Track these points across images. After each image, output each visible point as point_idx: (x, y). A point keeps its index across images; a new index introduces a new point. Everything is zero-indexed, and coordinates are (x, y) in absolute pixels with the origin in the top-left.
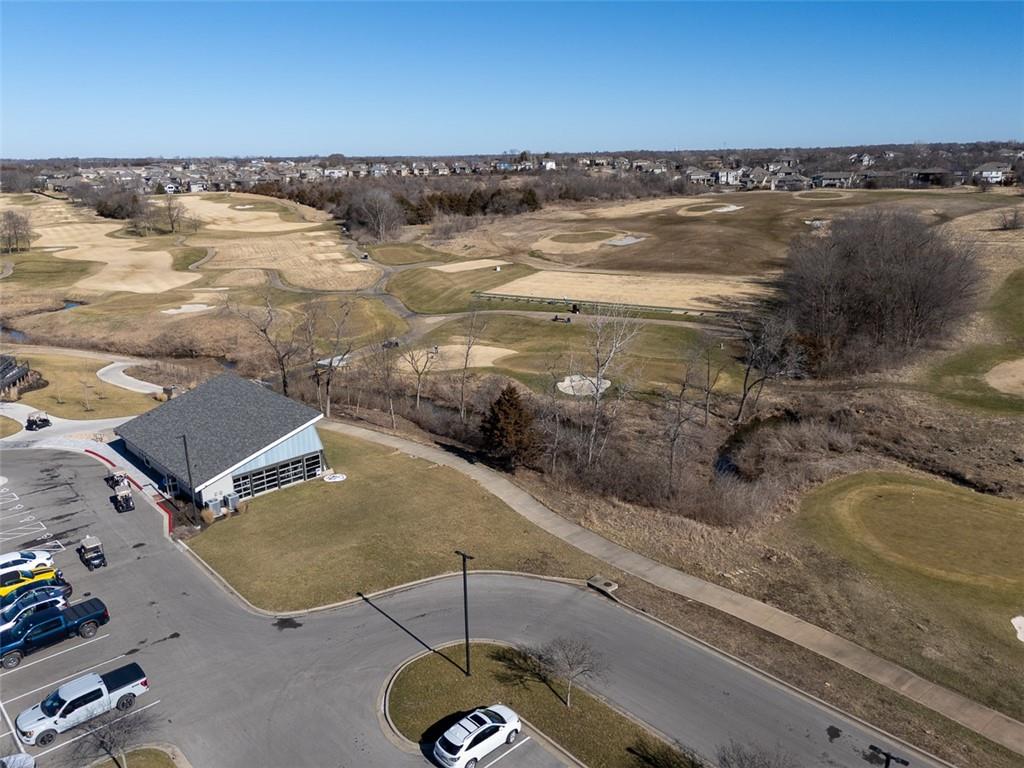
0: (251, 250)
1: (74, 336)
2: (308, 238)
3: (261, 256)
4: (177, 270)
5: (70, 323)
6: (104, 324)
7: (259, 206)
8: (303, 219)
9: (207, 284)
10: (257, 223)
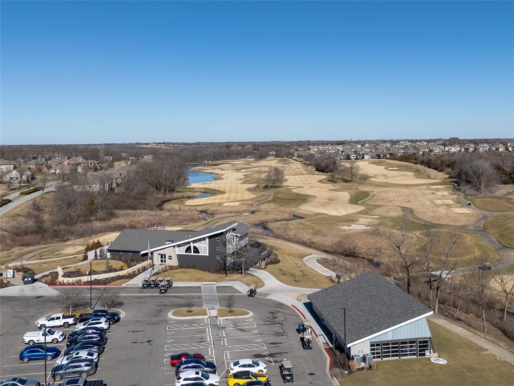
0: (395, 194)
1: (295, 236)
2: (431, 189)
3: (400, 198)
4: (352, 203)
5: (295, 228)
6: (311, 231)
7: (401, 168)
8: (429, 177)
9: (367, 213)
10: (400, 178)
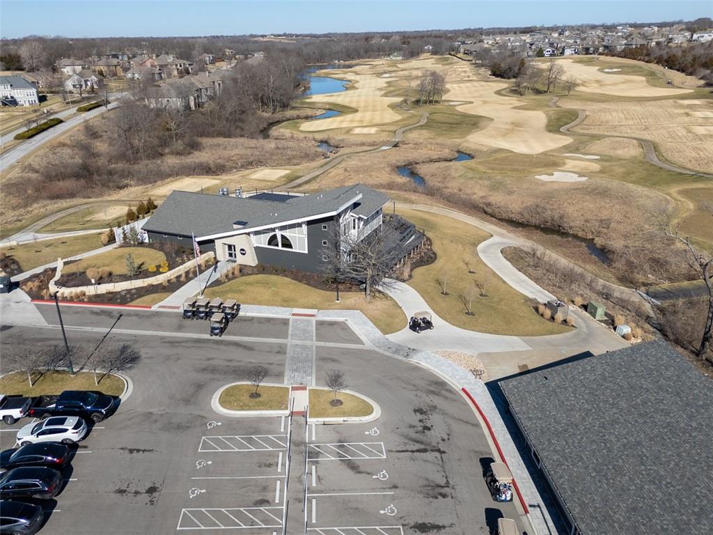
0: (622, 116)
1: (460, 190)
2: (682, 106)
3: (631, 122)
4: (550, 131)
5: (460, 176)
6: (487, 183)
7: (626, 69)
8: (669, 84)
9: (577, 150)
10: (623, 86)
